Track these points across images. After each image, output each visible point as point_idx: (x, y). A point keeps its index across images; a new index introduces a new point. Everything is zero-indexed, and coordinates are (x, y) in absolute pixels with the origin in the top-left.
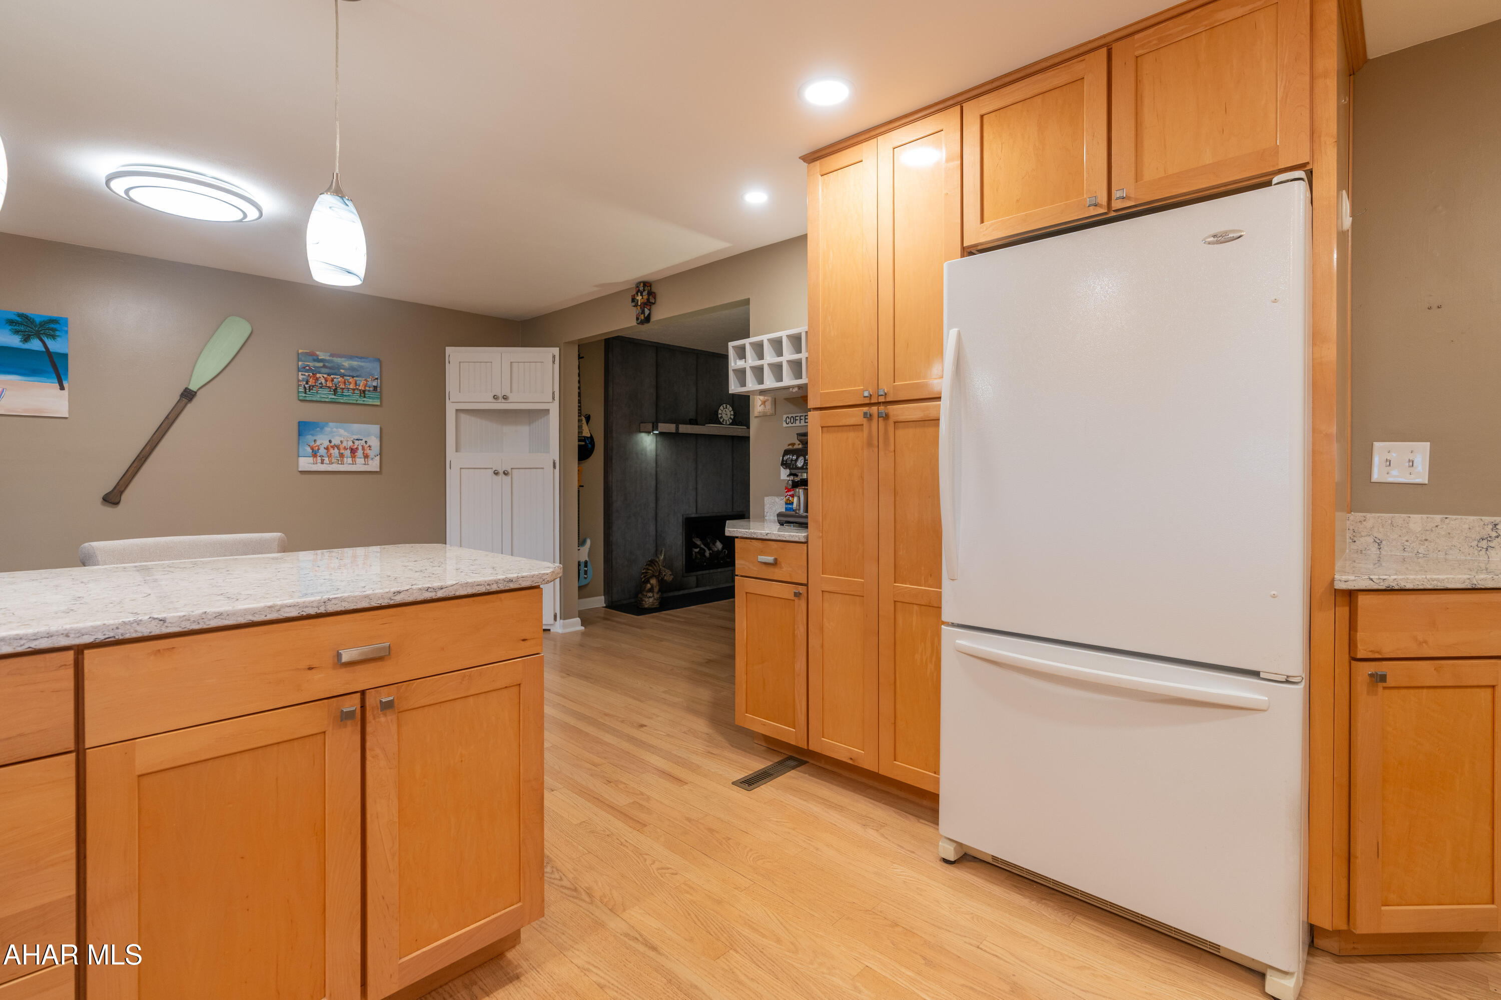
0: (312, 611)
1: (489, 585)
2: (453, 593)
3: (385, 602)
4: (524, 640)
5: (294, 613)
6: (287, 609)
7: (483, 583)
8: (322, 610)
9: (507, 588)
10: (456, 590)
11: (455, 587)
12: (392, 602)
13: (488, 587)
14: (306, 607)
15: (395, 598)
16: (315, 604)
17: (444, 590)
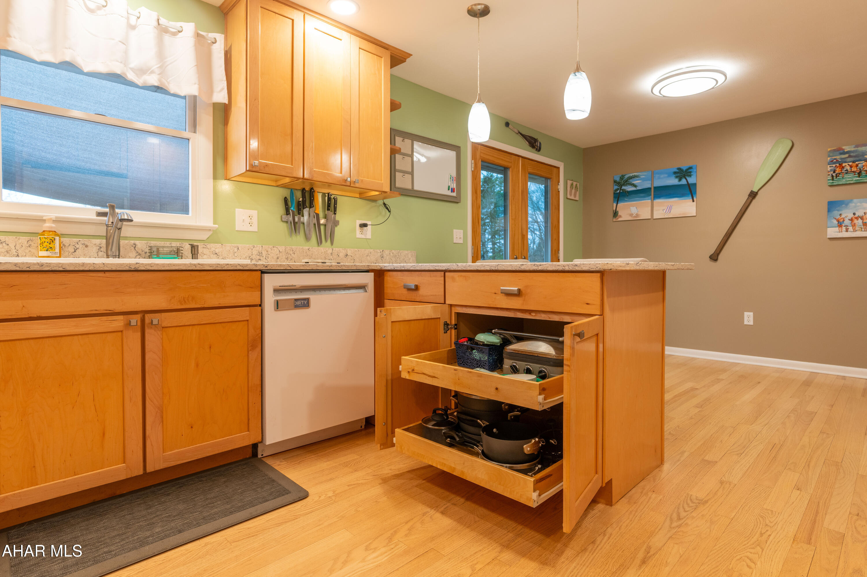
0: (494, 268)
1: (564, 266)
2: (546, 268)
3: (517, 269)
4: (588, 304)
5: (488, 269)
6: (487, 267)
7: (561, 265)
8: (496, 269)
9: (574, 270)
10: (547, 267)
11: (547, 265)
12: (520, 269)
13: (563, 268)
14: (492, 266)
15: (521, 267)
16: (494, 266)
17: (542, 266)
